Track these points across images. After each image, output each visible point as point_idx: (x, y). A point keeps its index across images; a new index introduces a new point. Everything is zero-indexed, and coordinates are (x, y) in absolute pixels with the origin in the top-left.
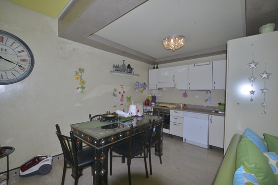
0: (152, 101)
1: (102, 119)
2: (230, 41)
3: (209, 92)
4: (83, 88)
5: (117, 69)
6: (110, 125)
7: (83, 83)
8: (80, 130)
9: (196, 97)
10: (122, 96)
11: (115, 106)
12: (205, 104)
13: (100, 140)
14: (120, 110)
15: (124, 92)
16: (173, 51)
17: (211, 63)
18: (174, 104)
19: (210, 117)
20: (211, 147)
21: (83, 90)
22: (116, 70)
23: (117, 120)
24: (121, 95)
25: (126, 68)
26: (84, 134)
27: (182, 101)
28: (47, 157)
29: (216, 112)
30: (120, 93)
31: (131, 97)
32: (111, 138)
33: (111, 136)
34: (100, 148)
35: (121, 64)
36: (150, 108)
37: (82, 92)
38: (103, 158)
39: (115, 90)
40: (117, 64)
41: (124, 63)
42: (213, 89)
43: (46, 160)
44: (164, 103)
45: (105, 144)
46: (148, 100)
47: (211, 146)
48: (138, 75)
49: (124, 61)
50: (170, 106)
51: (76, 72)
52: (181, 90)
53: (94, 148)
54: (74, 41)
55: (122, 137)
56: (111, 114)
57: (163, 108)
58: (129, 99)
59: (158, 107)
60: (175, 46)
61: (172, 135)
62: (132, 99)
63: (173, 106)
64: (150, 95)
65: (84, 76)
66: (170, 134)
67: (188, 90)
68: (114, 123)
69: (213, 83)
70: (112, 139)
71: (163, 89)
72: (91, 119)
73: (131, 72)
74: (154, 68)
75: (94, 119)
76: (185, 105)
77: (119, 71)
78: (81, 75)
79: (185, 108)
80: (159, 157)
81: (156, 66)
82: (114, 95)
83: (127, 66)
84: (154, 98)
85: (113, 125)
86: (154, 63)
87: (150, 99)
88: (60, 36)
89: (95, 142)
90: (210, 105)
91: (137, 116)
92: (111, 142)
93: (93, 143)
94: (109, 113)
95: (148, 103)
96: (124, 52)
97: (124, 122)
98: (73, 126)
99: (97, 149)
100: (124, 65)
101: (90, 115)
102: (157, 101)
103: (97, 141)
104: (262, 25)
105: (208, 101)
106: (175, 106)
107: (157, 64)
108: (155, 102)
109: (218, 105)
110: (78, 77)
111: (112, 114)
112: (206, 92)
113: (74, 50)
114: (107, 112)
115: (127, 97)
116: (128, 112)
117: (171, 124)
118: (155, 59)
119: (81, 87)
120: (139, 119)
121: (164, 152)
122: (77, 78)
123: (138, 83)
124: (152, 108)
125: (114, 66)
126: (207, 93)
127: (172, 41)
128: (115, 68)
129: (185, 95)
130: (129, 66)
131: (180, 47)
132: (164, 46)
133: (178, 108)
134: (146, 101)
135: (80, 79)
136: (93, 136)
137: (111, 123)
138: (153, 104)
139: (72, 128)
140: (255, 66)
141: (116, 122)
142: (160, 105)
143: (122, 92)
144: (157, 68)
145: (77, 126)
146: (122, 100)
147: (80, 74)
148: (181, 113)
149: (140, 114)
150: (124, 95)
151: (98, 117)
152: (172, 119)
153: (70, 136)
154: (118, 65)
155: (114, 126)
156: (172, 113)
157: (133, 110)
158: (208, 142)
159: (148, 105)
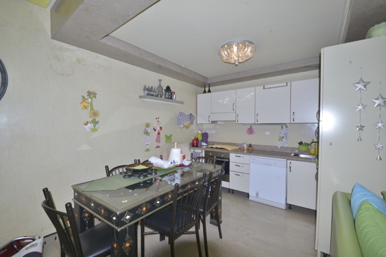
0: (202, 141)
1: (126, 173)
2: (325, 48)
3: (284, 127)
4: (95, 122)
5: (150, 92)
6: (140, 183)
7: (95, 114)
8: (88, 194)
9: (267, 133)
10: (159, 134)
11: (148, 150)
12: (279, 144)
13: (123, 215)
14: (156, 156)
15: (161, 128)
16: (236, 65)
17: (289, 84)
18: (234, 144)
19: (288, 163)
20: (290, 207)
21: (95, 127)
22: (148, 94)
23: (151, 174)
24: (157, 132)
25: (164, 91)
26: (95, 203)
27: (246, 140)
28: (34, 240)
29: (296, 155)
30: (155, 130)
31: (171, 135)
32: (142, 208)
33: (142, 205)
34: (123, 228)
35: (155, 85)
36: (200, 151)
37: (94, 130)
38: (128, 245)
39: (148, 125)
40: (149, 85)
41: (160, 84)
42: (292, 122)
43: (33, 245)
44: (220, 143)
45: (131, 220)
46: (197, 139)
47: (290, 205)
48: (182, 103)
49: (160, 81)
50: (229, 148)
51: (83, 97)
52: (244, 124)
53: (113, 229)
54: (78, 46)
55: (161, 204)
56: (142, 164)
57: (219, 151)
58: (169, 138)
59: (211, 150)
60: (238, 57)
61: (233, 190)
62: (173, 138)
63: (234, 148)
64: (200, 132)
65: (97, 104)
66: (229, 189)
67: (255, 124)
68: (146, 179)
69: (292, 113)
70: (144, 209)
71: (219, 123)
72: (109, 172)
73: (171, 98)
74: (205, 92)
75: (114, 173)
76: (250, 146)
77: (152, 95)
78: (91, 103)
79: (251, 150)
80: (217, 228)
81: (207, 89)
82: (146, 133)
83: (165, 88)
84: (205, 136)
85: (144, 182)
86: (206, 85)
87: (200, 138)
88: (54, 37)
89: (114, 218)
90: (286, 145)
91: (182, 165)
92: (143, 215)
93: (111, 220)
94: (137, 162)
95: (197, 143)
96: (160, 67)
97: (162, 176)
98: (77, 188)
99: (117, 231)
100: (160, 87)
101: (107, 167)
102: (209, 140)
103: (117, 217)
104: (373, 25)
105: (284, 139)
106: (237, 148)
107: (209, 87)
108: (206, 142)
109: (297, 146)
110: (87, 105)
111: (144, 164)
112: (280, 126)
113: (79, 61)
114: (135, 160)
115: (166, 136)
116: (167, 159)
117: (231, 174)
118: (207, 78)
119: (92, 122)
120: (186, 169)
121: (223, 218)
122: (85, 107)
123: (181, 114)
124: (204, 151)
125: (145, 89)
126: (282, 127)
127: (235, 49)
128: (146, 92)
129: (250, 131)
130: (168, 89)
131: (246, 58)
132: (221, 56)
133: (240, 150)
134: (193, 141)
135: (89, 108)
136: (111, 208)
137: (142, 179)
138: (204, 144)
139: (75, 191)
140: (365, 86)
141: (150, 177)
142: (214, 146)
143: (159, 128)
144: (209, 91)
145: (82, 188)
146: (158, 140)
147: (90, 100)
148: (246, 158)
149: (187, 163)
150: (161, 132)
151: (121, 170)
152: (232, 167)
153: (66, 212)
154: (152, 87)
155: (147, 184)
156: (232, 157)
157: (176, 156)
158: (286, 199)
159: (197, 146)
